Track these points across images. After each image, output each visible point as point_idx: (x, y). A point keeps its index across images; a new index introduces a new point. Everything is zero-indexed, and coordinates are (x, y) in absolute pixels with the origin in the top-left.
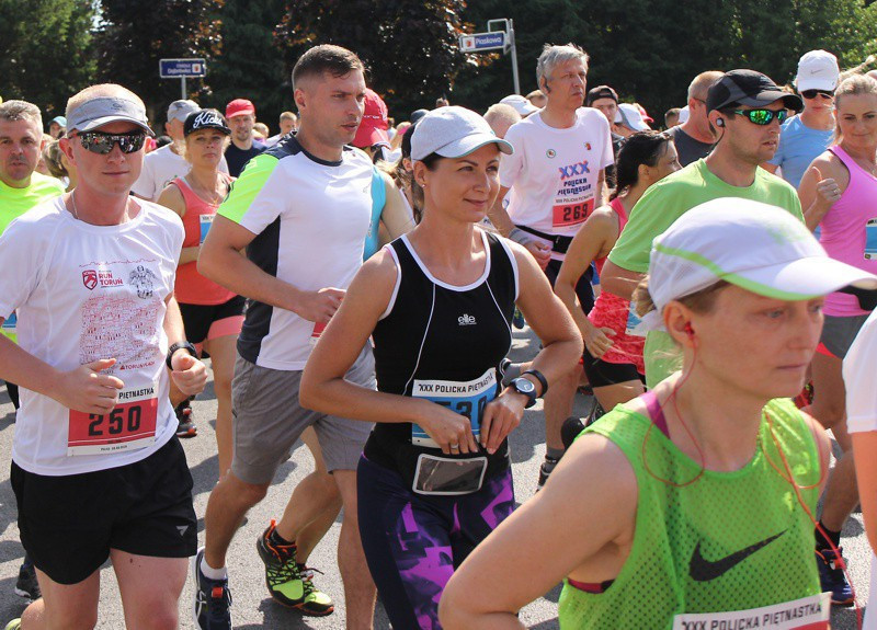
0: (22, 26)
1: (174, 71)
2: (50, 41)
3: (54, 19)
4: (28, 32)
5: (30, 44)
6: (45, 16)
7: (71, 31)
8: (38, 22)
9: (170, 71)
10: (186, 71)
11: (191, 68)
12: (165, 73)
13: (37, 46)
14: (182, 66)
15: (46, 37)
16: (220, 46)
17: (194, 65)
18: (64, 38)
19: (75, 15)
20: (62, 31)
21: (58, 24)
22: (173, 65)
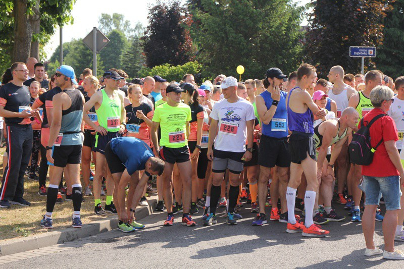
0: (260, 25)
1: (358, 53)
2: (276, 34)
3: (279, 21)
4: (263, 28)
5: (264, 35)
6: (273, 19)
7: (288, 29)
8: (269, 23)
9: (355, 53)
10: (365, 53)
11: (368, 52)
12: (352, 54)
13: (269, 37)
14: (363, 50)
15: (274, 31)
16: (382, 39)
17: (369, 50)
18: (284, 33)
19: (290, 20)
20: (283, 28)
21: (281, 24)
22: (357, 50)
